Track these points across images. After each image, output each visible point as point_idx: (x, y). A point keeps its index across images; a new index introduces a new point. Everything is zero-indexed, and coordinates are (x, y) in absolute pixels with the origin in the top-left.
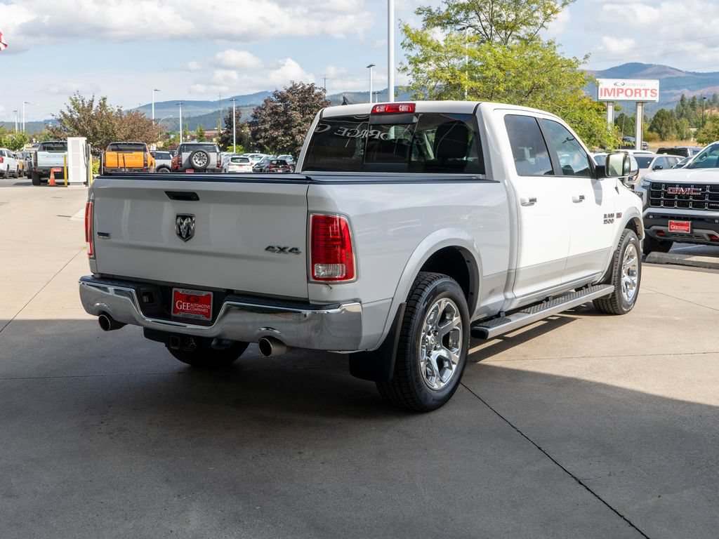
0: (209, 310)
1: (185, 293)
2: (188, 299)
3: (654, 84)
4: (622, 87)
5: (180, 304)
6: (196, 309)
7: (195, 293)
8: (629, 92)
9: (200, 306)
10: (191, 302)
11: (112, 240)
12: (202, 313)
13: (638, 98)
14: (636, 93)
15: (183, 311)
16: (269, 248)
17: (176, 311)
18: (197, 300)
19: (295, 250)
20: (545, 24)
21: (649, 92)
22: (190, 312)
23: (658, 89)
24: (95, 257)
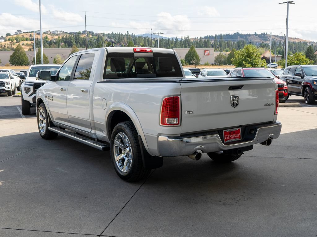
0: (240, 136)
1: (229, 131)
2: (230, 133)
5: (226, 137)
6: (234, 137)
7: (233, 130)
9: (235, 135)
10: (232, 134)
12: (237, 138)
15: (229, 139)
16: (266, 105)
18: (234, 133)
19: (273, 104)
22: (231, 139)
24: (181, 125)
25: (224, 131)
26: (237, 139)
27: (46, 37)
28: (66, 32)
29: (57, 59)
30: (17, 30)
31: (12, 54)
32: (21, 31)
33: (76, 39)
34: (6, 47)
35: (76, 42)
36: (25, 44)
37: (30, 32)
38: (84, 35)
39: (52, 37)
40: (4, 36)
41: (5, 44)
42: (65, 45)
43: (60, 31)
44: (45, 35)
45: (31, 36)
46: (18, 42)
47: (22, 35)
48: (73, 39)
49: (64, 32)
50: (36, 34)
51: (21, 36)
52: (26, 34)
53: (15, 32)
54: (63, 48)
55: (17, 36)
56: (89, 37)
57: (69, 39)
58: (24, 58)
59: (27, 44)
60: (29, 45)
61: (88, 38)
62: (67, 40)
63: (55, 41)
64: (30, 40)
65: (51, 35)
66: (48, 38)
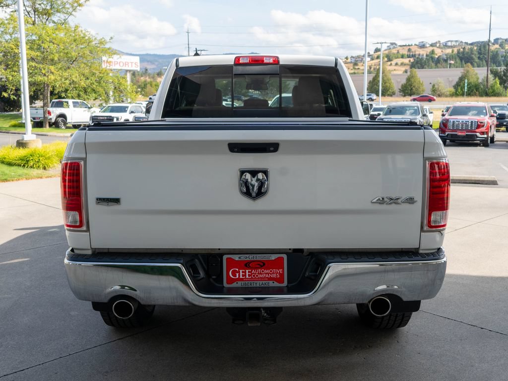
0: (282, 275)
1: (243, 259)
2: (247, 265)
3: (137, 59)
4: (117, 60)
6: (260, 276)
7: (259, 257)
8: (122, 64)
10: (252, 268)
11: (123, 205)
12: (270, 279)
13: (127, 68)
14: (126, 64)
15: (242, 280)
17: (230, 281)
18: (262, 265)
20: (73, 13)
21: (134, 65)
23: (139, 62)
24: (88, 230)
25: (225, 257)
26: (271, 282)
27: (433, 52)
28: (465, 43)
29: (436, 86)
30: (391, 43)
31: (371, 80)
32: (396, 44)
33: (480, 53)
34: (372, 69)
35: (479, 58)
36: (399, 64)
37: (409, 46)
38: (497, 46)
39: (442, 51)
40: (372, 53)
41: (370, 65)
42: (461, 64)
43: (456, 41)
44: (431, 48)
45: (409, 50)
46: (390, 61)
47: (397, 49)
48: (475, 52)
49: (462, 42)
50: (418, 48)
51: (394, 51)
52: (403, 49)
53: (388, 46)
54: (457, 67)
55: (388, 52)
56: (504, 49)
57: (468, 53)
58: (388, 85)
59: (402, 64)
60: (405, 65)
61: (502, 50)
62: (466, 55)
63: (445, 57)
64: (408, 58)
65: (441, 48)
66: (436, 52)
